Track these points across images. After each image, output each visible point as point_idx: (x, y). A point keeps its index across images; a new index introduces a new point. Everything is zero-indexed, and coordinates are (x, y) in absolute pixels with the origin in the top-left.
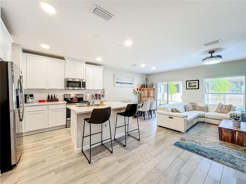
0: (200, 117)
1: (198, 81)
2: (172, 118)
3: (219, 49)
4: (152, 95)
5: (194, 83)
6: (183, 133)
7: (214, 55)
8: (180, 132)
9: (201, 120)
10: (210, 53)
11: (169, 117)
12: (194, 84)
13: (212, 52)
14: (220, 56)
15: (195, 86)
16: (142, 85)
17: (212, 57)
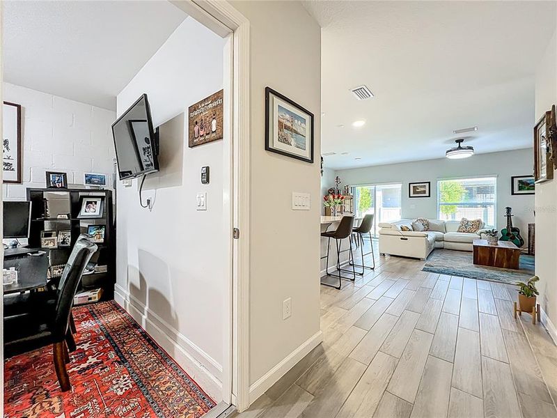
0: (437, 240)
1: (429, 183)
2: (407, 239)
3: (469, 138)
4: (347, 208)
5: (421, 187)
6: (423, 260)
7: (462, 145)
8: (419, 259)
9: (438, 244)
10: (457, 141)
11: (402, 239)
12: (423, 189)
13: (459, 141)
14: (470, 148)
15: (424, 192)
16: (331, 190)
17: (460, 148)
